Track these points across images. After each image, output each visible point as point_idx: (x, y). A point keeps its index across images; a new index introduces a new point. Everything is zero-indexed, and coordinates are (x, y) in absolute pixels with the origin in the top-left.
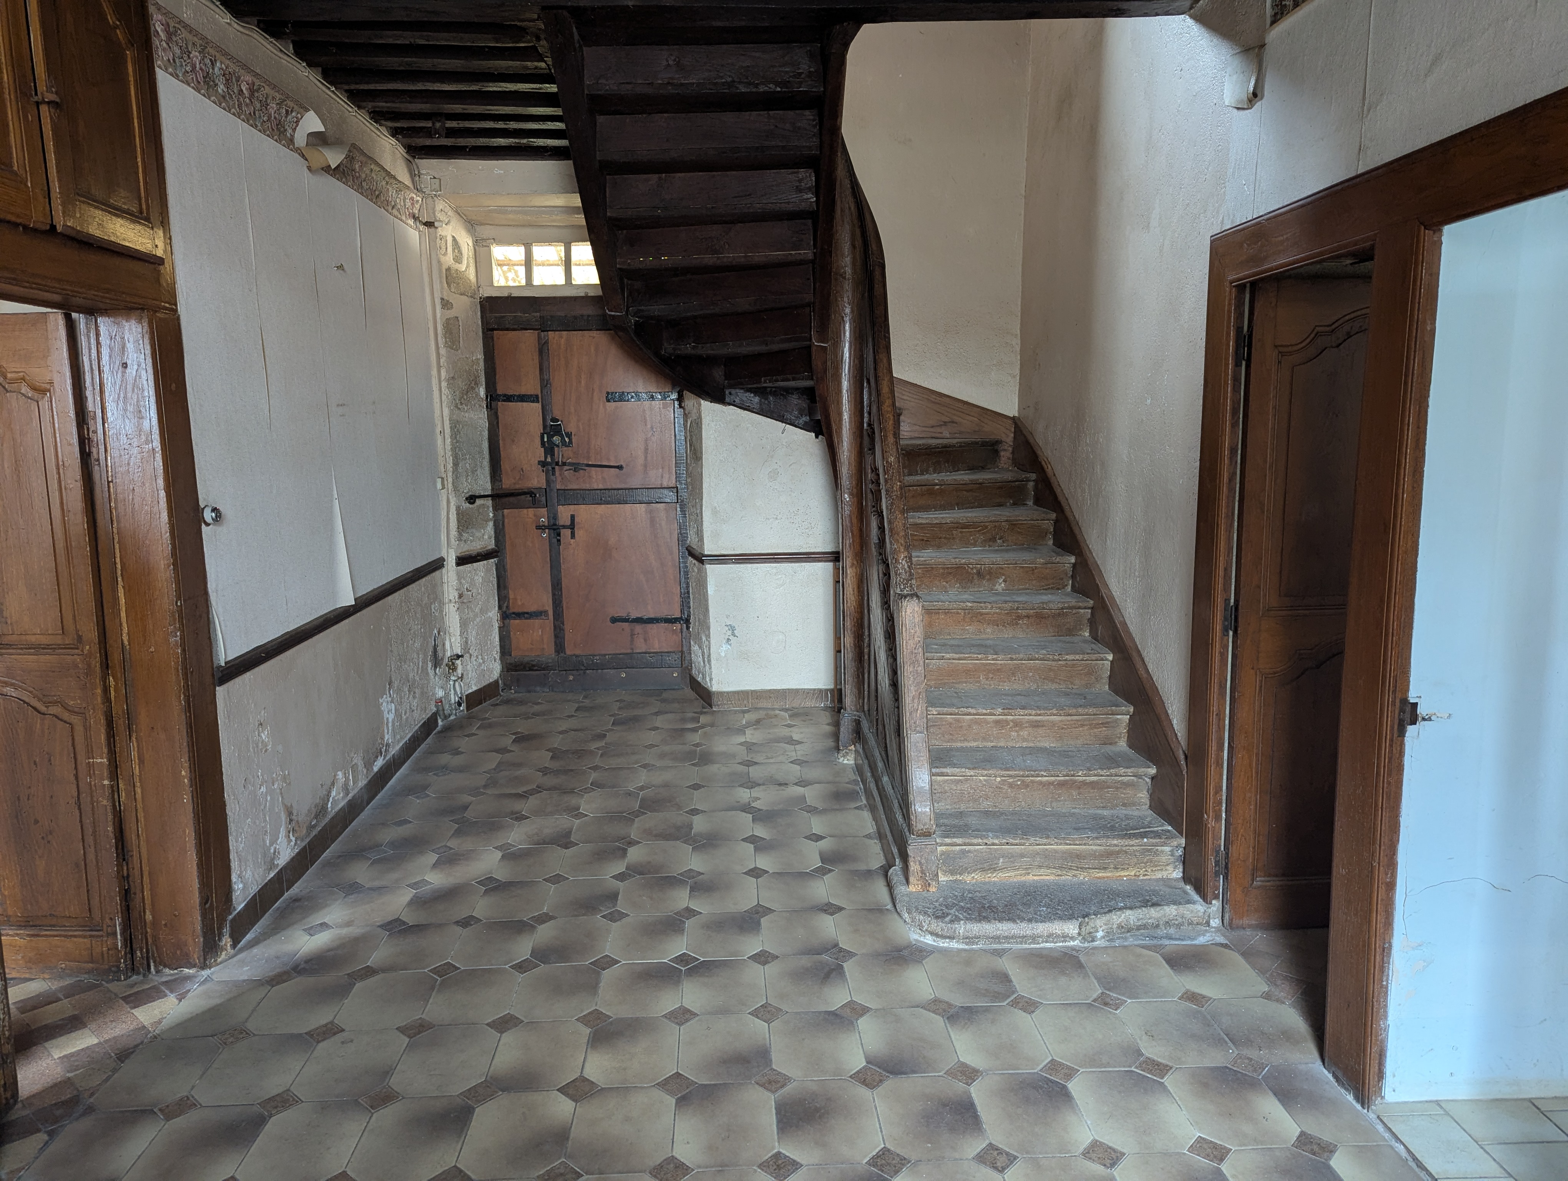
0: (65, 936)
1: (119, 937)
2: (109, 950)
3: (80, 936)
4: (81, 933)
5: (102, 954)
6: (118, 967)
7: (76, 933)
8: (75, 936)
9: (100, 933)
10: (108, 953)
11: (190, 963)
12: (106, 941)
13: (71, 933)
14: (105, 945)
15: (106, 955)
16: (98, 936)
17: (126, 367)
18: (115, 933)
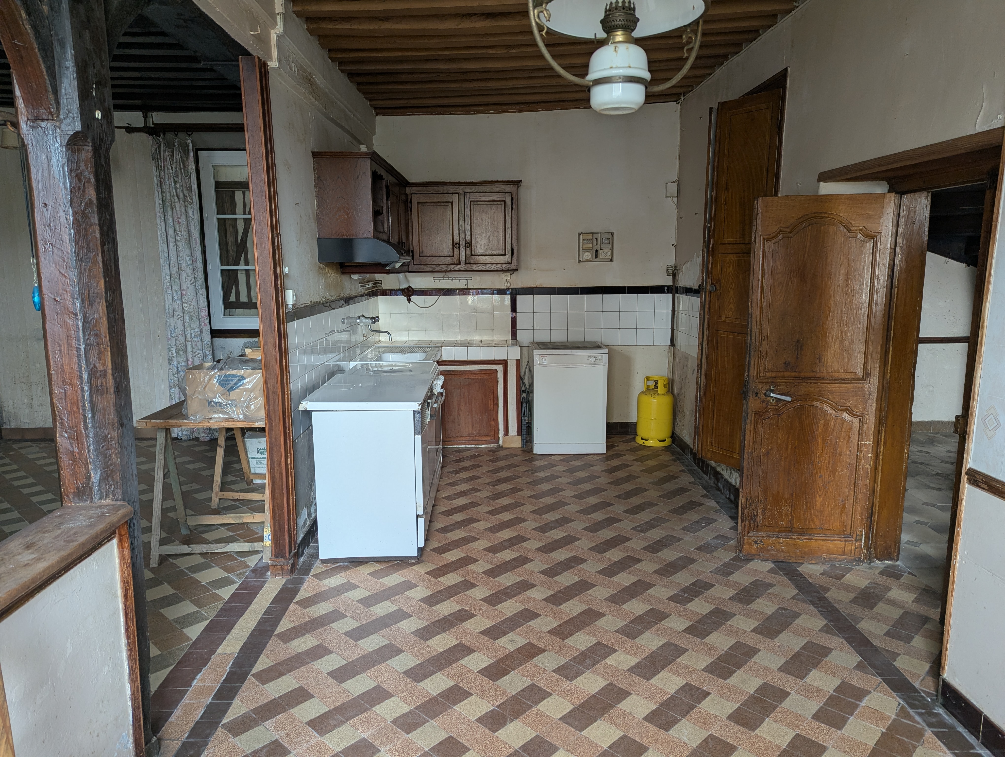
0: (829, 540)
1: (863, 541)
2: (856, 548)
3: (838, 540)
4: (839, 539)
5: (851, 551)
6: (860, 558)
7: (836, 539)
8: (835, 540)
9: (852, 539)
10: (855, 550)
11: (890, 558)
12: (855, 544)
13: (832, 538)
14: (854, 546)
15: (853, 552)
16: (851, 541)
17: (914, 224)
18: (861, 540)
